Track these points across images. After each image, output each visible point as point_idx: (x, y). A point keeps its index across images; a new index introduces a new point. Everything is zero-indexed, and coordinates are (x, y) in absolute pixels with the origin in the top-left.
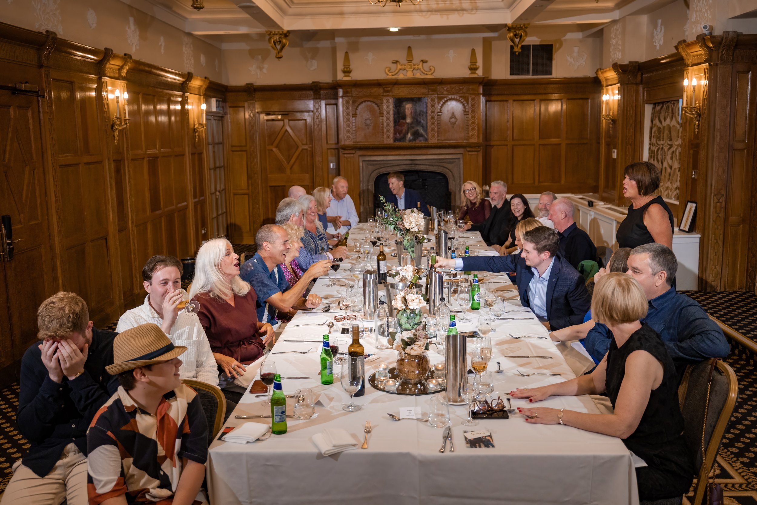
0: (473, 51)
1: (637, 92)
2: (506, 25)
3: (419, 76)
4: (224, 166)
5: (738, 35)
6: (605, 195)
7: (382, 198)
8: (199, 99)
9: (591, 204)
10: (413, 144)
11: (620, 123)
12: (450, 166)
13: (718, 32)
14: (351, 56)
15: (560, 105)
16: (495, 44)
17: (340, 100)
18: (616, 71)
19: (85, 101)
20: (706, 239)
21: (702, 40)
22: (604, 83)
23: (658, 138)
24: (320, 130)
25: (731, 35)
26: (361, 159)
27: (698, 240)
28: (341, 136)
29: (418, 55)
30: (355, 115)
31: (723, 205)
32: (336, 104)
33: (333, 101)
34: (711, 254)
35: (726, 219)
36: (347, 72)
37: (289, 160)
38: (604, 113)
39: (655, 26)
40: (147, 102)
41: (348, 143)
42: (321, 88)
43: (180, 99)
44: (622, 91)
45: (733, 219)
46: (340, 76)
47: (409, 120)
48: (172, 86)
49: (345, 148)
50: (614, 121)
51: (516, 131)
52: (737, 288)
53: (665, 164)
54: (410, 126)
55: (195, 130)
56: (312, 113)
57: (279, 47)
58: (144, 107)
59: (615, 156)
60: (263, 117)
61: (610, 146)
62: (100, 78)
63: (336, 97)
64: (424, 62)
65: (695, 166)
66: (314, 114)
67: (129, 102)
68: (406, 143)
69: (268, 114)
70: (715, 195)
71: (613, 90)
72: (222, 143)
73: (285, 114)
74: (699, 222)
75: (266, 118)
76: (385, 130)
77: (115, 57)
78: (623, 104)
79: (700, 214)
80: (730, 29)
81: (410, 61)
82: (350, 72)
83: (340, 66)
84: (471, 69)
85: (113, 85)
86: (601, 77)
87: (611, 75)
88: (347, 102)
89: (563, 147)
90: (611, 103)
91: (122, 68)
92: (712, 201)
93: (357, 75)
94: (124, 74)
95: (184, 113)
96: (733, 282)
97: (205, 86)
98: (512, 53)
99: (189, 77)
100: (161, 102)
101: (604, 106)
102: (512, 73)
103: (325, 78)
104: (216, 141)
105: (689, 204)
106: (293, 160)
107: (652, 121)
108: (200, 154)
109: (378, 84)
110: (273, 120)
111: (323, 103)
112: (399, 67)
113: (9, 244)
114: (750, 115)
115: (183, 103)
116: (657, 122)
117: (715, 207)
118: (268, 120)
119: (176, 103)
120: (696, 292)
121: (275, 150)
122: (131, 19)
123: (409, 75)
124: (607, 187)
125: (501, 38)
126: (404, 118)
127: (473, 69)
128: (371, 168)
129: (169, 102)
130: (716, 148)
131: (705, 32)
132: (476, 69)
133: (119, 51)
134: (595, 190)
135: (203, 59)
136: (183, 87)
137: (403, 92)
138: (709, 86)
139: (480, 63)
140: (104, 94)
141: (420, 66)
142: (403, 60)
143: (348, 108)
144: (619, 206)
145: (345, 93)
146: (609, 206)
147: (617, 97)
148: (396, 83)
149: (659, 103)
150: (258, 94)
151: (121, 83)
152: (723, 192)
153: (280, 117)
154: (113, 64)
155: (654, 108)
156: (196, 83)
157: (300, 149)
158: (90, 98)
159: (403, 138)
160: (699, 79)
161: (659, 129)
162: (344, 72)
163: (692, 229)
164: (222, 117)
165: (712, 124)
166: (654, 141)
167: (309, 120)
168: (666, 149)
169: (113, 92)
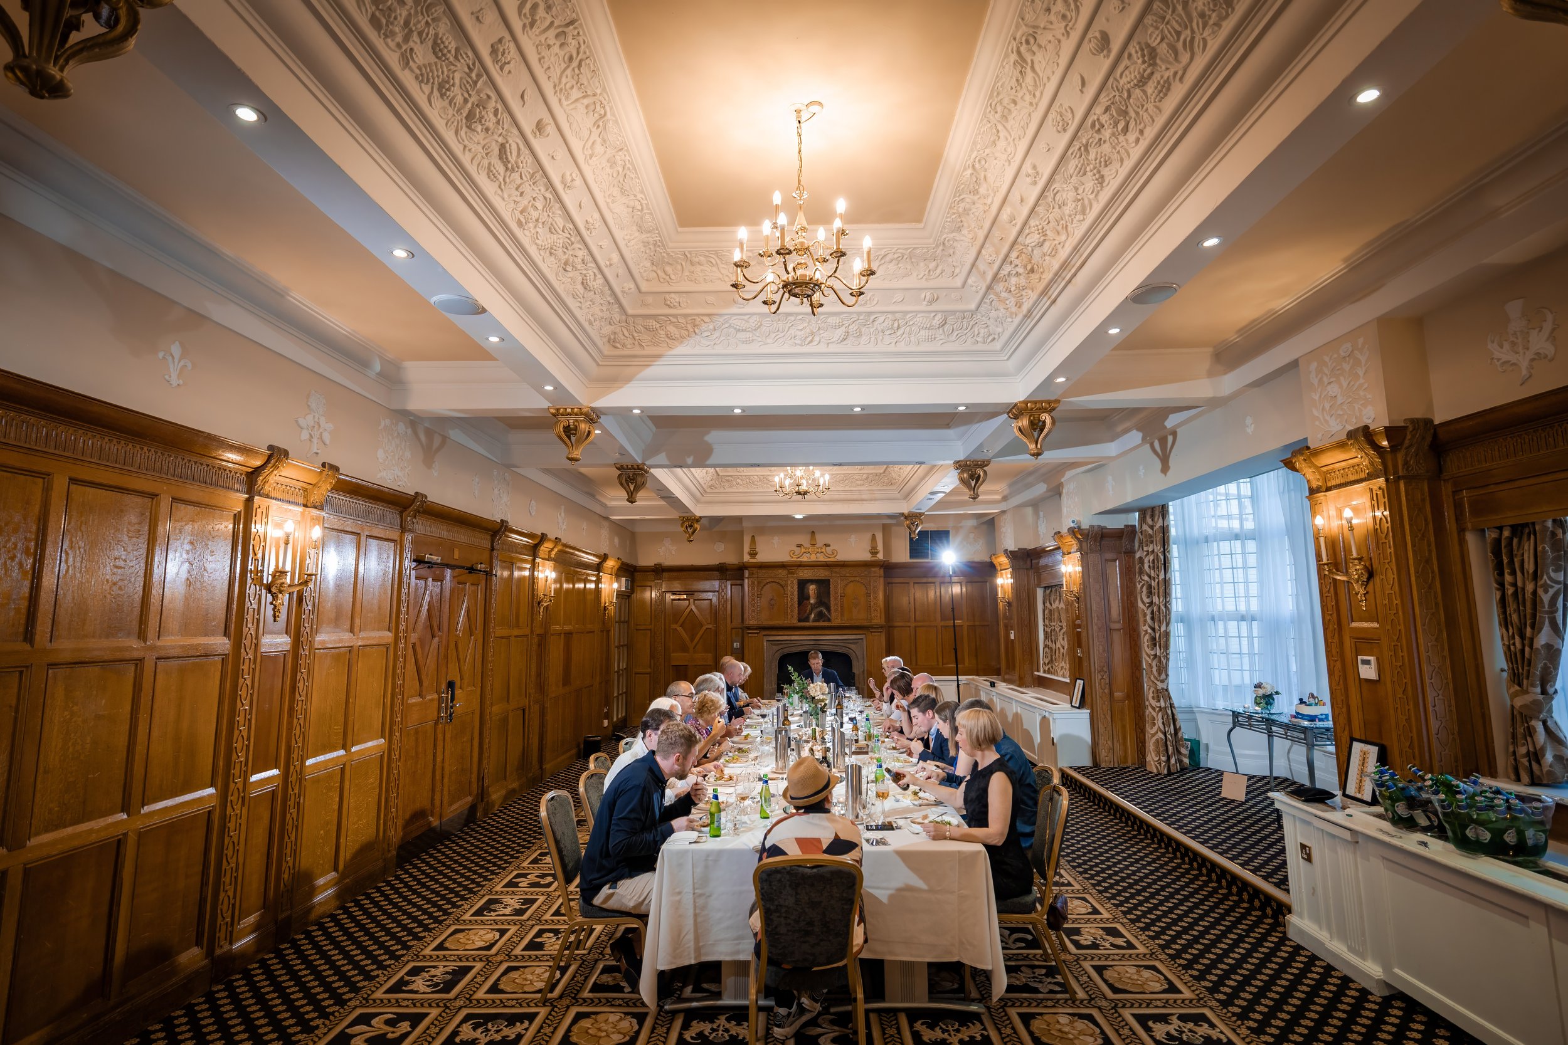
0: (874, 537)
1: (1028, 576)
2: (903, 514)
3: (822, 558)
4: (627, 645)
5: (1102, 528)
6: (1007, 677)
7: (790, 668)
8: (611, 578)
9: (993, 685)
10: (816, 624)
11: (1014, 604)
12: (853, 646)
13: (1085, 525)
14: (757, 538)
15: (959, 588)
16: (895, 529)
17: (746, 581)
18: (1007, 557)
19: (521, 579)
20: (1095, 714)
21: (1072, 531)
22: (998, 568)
23: (1050, 620)
24: (726, 609)
25: (1096, 529)
26: (766, 638)
27: (1088, 716)
28: (746, 616)
29: (821, 539)
30: (759, 596)
31: (1107, 681)
32: (742, 585)
33: (739, 582)
34: (1101, 729)
35: (1111, 694)
36: (753, 554)
37: (692, 640)
38: (1000, 595)
39: (1038, 518)
40: (568, 582)
41: (753, 622)
42: (727, 570)
43: (594, 579)
44: (1014, 575)
45: (1118, 695)
46: (746, 558)
47: (812, 601)
48: (587, 566)
49: (748, 628)
50: (1009, 604)
51: (917, 613)
52: (1129, 764)
53: (1058, 645)
54: (813, 607)
55: (605, 608)
56: (717, 593)
57: (690, 531)
58: (565, 586)
59: (1012, 637)
60: (670, 597)
61: (1008, 628)
62: (534, 560)
63: (742, 578)
64: (827, 545)
65: (1080, 646)
66: (720, 594)
67: (555, 581)
68: (810, 624)
69: (674, 594)
70: (1099, 672)
71: (1006, 573)
72: (627, 622)
73: (690, 593)
74: (1088, 698)
75: (672, 597)
76: (789, 611)
77: (549, 540)
78: (1017, 588)
79: (1087, 690)
80: (1096, 523)
81: (813, 545)
82: (756, 554)
83: (746, 549)
84: (872, 553)
85: (543, 566)
86: (995, 562)
87: (1003, 560)
88: (753, 583)
89: (965, 629)
90: (1006, 587)
91: (552, 549)
92: (1097, 677)
93: (764, 556)
94: (553, 556)
95: (598, 591)
96: (1126, 757)
97: (617, 567)
98: (911, 539)
99: (604, 558)
100: (579, 581)
101: (999, 589)
102: (911, 557)
103: (731, 559)
104: (623, 619)
105: (1078, 681)
106: (696, 640)
107: (1044, 604)
108: (608, 631)
109: (783, 566)
110: (679, 600)
111: (729, 584)
112: (803, 550)
113: (452, 707)
114: (1122, 598)
115: (598, 581)
116: (1048, 604)
117: (1100, 684)
118: (673, 600)
119: (591, 581)
120: (1091, 768)
121: (679, 629)
122: (563, 507)
123: (813, 558)
124: (1008, 667)
125: (899, 524)
126: (808, 598)
127: (874, 552)
128: (776, 648)
129: (586, 581)
130: (1095, 628)
131: (1072, 525)
132: (877, 553)
133: (551, 535)
134: (997, 672)
135: (616, 540)
136: (598, 568)
137: (806, 574)
138: (1083, 572)
139: (880, 547)
140: (536, 573)
141: (823, 550)
142: (806, 544)
143: (753, 588)
144: (1020, 686)
145: (751, 575)
146: (1011, 686)
147: (1011, 581)
148: (800, 565)
149: (1049, 587)
150: (665, 575)
151: (550, 564)
152: (1105, 669)
153: (685, 597)
154: (547, 546)
155: (1045, 592)
156: (610, 563)
157: (704, 628)
158: (524, 577)
159: (807, 619)
160: (1074, 565)
161: (1050, 611)
162: (750, 554)
163: (1082, 705)
164: (629, 596)
165: (1089, 606)
166: (1047, 622)
167: (715, 600)
168: (1058, 630)
169: (542, 572)
